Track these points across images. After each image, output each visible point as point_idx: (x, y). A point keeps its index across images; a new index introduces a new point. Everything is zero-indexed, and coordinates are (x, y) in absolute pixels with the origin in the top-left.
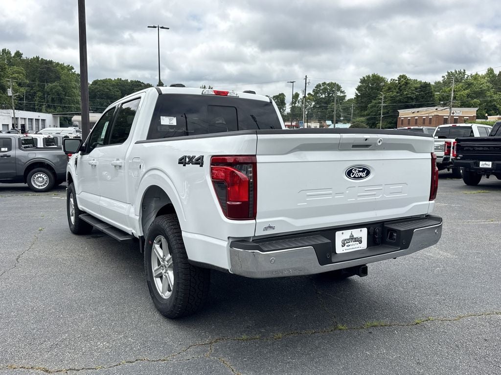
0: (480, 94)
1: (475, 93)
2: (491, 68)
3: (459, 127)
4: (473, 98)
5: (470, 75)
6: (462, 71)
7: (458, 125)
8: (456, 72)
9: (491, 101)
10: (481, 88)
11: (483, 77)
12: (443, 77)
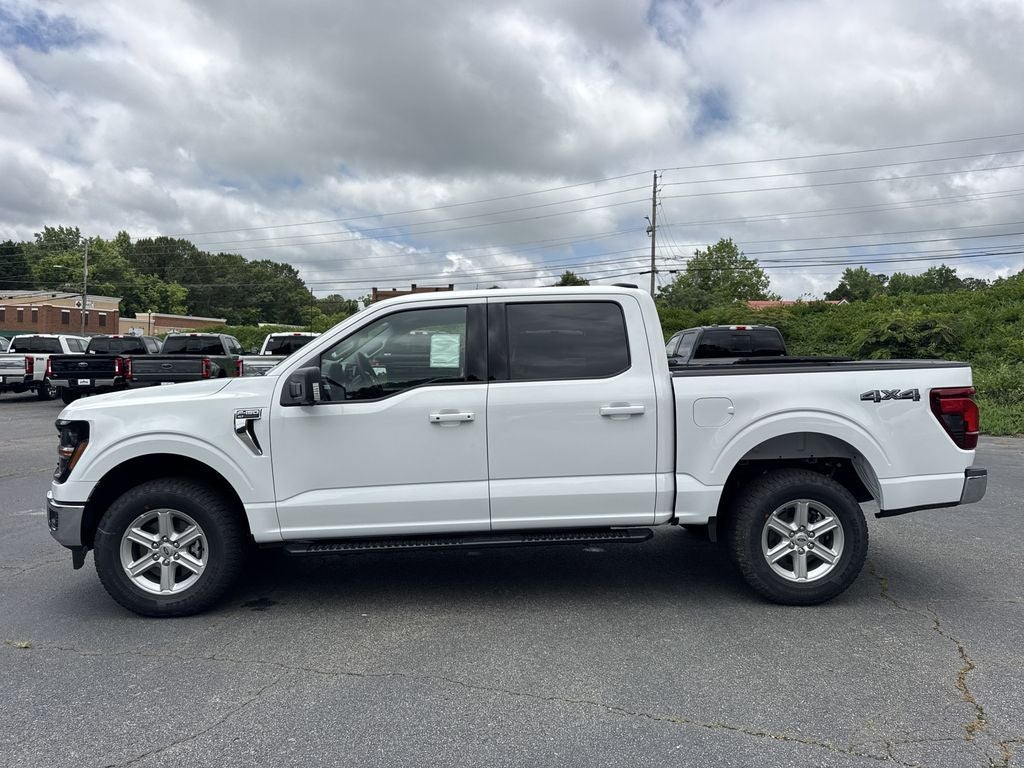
0: (113, 274)
1: (105, 272)
2: (124, 233)
3: (43, 338)
4: (102, 280)
5: (88, 238)
6: (74, 229)
7: (41, 336)
8: (62, 229)
9: (131, 289)
10: (114, 265)
11: (112, 246)
12: (36, 235)
